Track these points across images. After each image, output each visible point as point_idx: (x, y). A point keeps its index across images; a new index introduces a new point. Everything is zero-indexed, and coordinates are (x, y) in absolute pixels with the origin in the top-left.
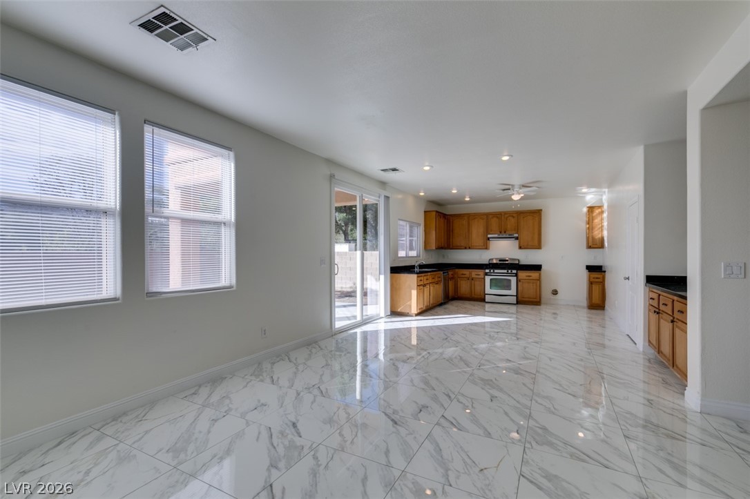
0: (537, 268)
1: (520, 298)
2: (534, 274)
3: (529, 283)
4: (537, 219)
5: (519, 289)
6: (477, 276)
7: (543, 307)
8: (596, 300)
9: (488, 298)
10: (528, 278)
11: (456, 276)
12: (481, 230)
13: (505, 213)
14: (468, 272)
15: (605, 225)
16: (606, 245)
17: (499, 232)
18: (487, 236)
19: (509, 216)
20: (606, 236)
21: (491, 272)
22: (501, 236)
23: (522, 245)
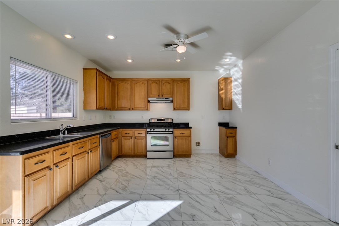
0: (186, 126)
1: (176, 153)
2: (186, 132)
3: (182, 139)
4: (187, 85)
5: (175, 144)
6: (139, 135)
7: (193, 158)
8: (230, 150)
9: (149, 155)
10: (181, 135)
11: (120, 135)
12: (143, 93)
13: (162, 80)
14: (132, 132)
15: (235, 91)
16: (240, 106)
17: (158, 96)
18: (148, 99)
19: (166, 82)
20: (238, 100)
21: (152, 131)
22: (159, 99)
23: (175, 107)
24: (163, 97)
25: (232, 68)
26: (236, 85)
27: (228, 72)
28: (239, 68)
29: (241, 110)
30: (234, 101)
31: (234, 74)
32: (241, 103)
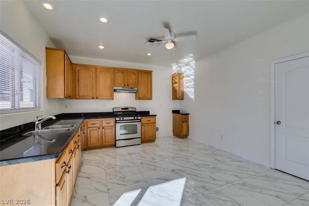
1: (143, 139)
2: (152, 119)
3: (149, 126)
6: (108, 125)
7: (156, 142)
8: (185, 132)
9: (119, 143)
10: (148, 122)
11: (86, 127)
13: (128, 70)
14: (99, 122)
15: (187, 85)
16: (192, 97)
17: (123, 86)
18: (113, 88)
19: (131, 73)
20: (190, 92)
21: (121, 120)
22: (125, 89)
23: (140, 96)
24: (128, 88)
25: (184, 66)
26: (188, 80)
27: (179, 69)
28: (192, 67)
29: (194, 100)
30: (185, 93)
31: (185, 71)
32: (193, 95)
